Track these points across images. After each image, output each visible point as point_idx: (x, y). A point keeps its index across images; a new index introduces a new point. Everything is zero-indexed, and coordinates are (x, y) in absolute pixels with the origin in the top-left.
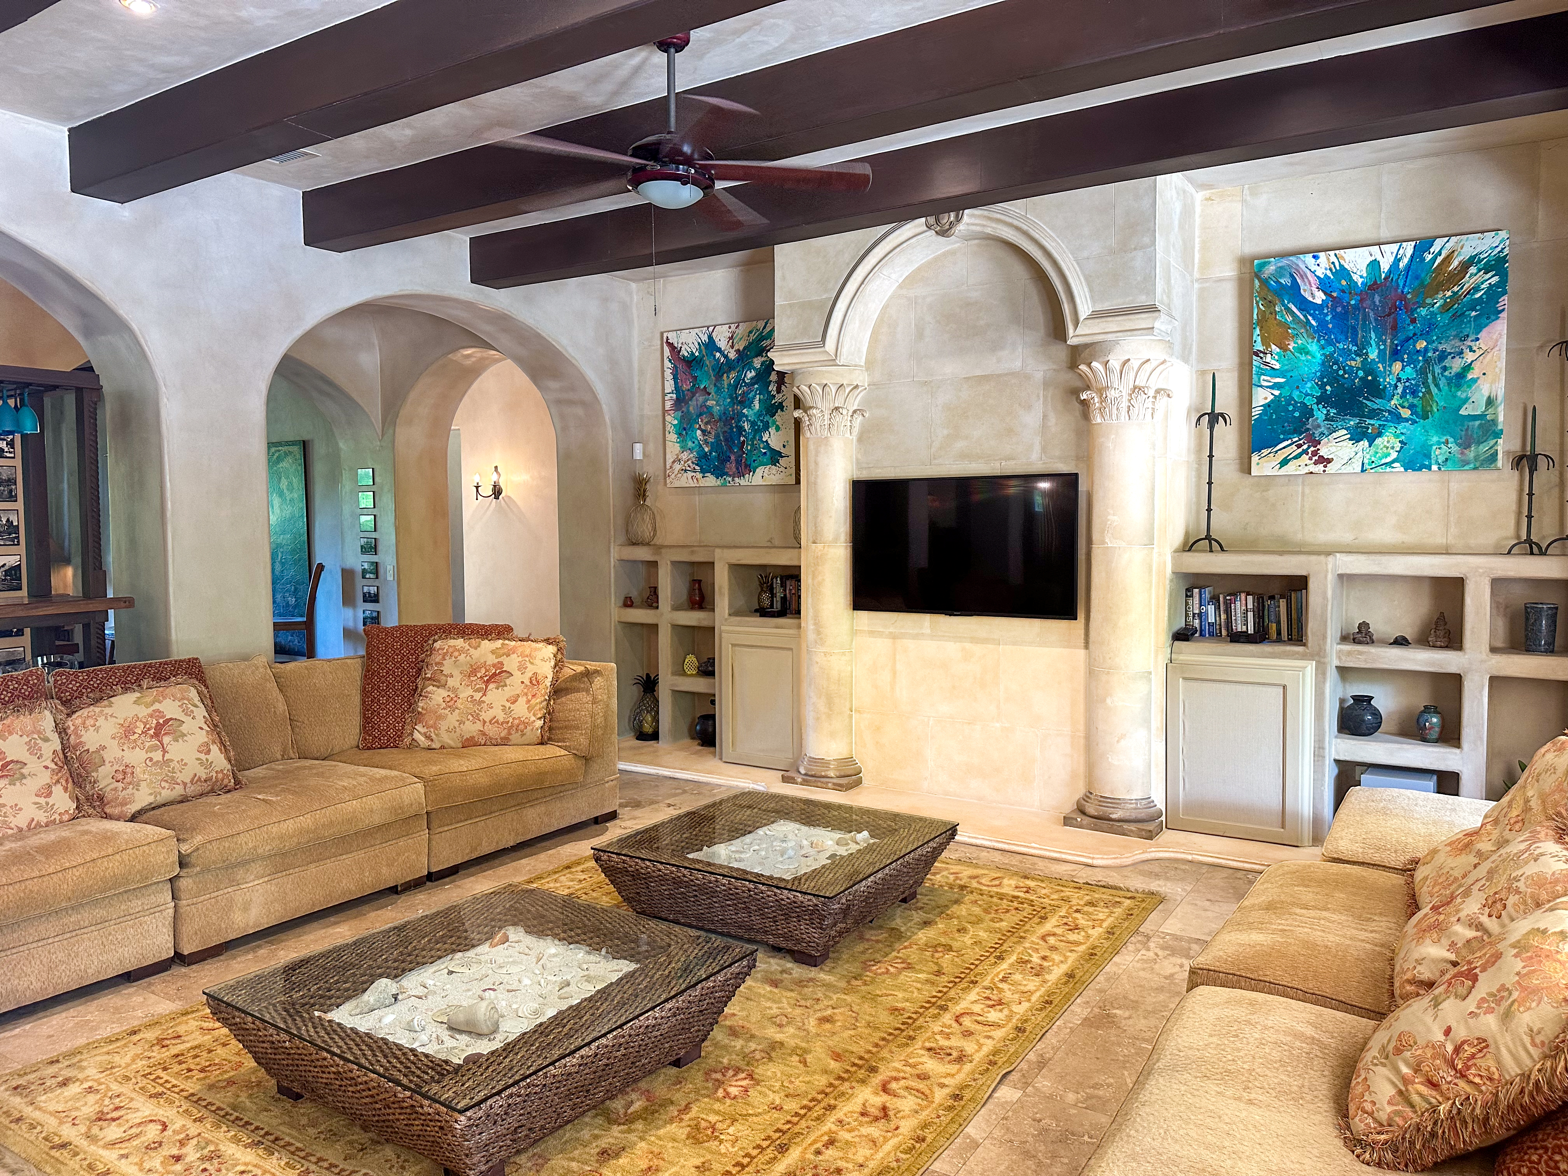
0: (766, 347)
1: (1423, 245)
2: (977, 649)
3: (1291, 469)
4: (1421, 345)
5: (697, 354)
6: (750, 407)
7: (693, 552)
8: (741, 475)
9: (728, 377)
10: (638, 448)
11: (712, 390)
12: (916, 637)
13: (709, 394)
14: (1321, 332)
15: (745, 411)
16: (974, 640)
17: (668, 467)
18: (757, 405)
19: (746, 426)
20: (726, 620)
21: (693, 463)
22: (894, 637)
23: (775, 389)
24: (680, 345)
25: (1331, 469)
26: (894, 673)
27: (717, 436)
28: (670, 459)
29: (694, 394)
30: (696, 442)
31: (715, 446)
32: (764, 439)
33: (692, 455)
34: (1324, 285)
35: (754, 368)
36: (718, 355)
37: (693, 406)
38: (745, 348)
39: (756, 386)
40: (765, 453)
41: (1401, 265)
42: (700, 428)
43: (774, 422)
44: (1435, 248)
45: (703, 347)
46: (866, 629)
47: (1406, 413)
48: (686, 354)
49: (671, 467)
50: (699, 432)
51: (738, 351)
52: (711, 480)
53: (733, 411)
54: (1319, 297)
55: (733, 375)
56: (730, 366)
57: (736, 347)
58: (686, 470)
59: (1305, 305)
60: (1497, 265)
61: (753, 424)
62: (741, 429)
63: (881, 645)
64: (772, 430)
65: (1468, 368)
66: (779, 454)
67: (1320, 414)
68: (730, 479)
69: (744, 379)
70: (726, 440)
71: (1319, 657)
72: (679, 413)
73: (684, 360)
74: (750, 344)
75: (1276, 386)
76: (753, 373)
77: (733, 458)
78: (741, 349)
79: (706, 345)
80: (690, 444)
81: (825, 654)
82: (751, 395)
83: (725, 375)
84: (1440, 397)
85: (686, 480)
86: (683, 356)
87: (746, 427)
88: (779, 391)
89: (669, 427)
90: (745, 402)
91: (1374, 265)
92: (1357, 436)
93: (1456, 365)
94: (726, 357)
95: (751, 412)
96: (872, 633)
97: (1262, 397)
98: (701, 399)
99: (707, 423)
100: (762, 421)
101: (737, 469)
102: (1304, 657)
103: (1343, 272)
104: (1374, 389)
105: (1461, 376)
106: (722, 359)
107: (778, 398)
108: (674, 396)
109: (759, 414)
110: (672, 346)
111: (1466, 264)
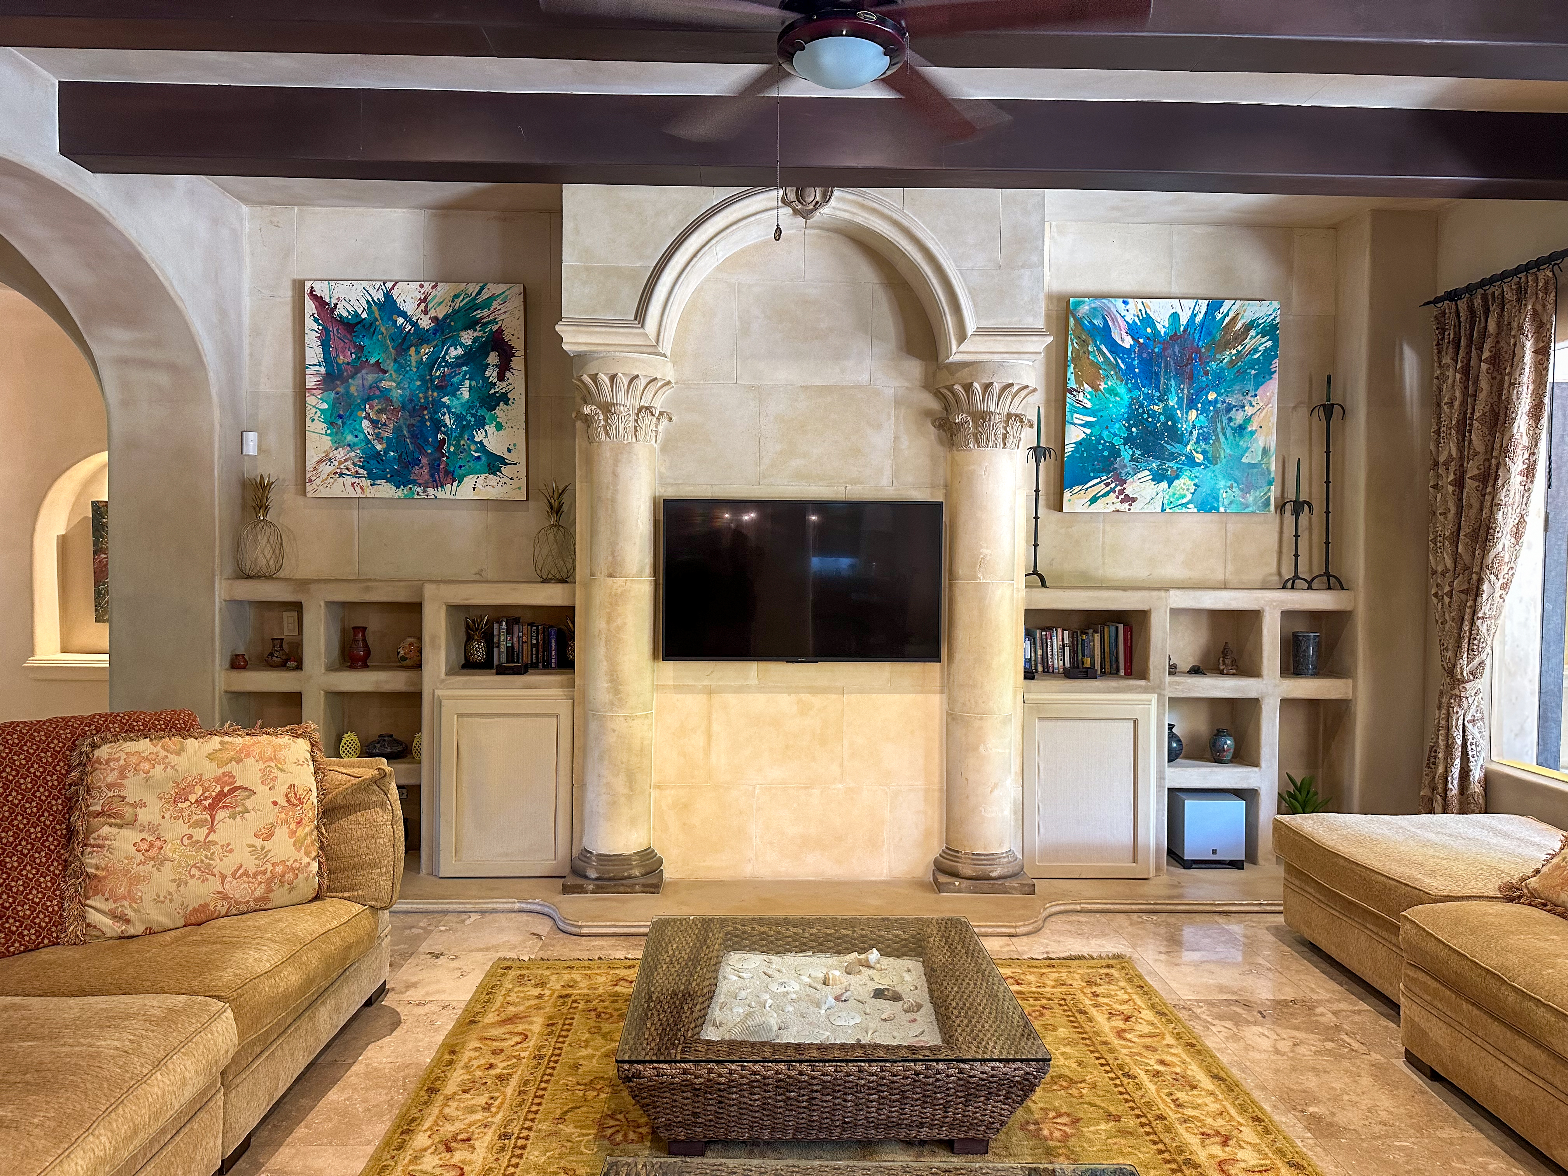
0: (482, 318)
1: (1215, 305)
2: (817, 701)
3: (1099, 506)
4: (1212, 396)
5: (364, 316)
6: (454, 395)
7: (367, 589)
8: (438, 484)
9: (418, 352)
10: (251, 438)
11: (390, 366)
12: (739, 690)
13: (385, 372)
14: (1127, 375)
15: (445, 399)
16: (814, 690)
17: (309, 467)
18: (465, 393)
19: (447, 419)
20: (443, 681)
21: (354, 464)
22: (710, 692)
23: (495, 374)
24: (334, 301)
25: (1135, 507)
26: (709, 735)
27: (397, 430)
28: (312, 457)
29: (357, 371)
30: (361, 436)
31: (396, 443)
32: (477, 439)
33: (353, 454)
34: (1132, 330)
35: (462, 345)
36: (400, 320)
37: (355, 386)
38: (446, 317)
39: (464, 368)
40: (478, 458)
41: (1198, 320)
42: (368, 417)
43: (494, 418)
44: (1224, 309)
45: (374, 308)
46: (671, 683)
47: (1199, 458)
48: (345, 314)
49: (315, 469)
50: (365, 423)
51: (435, 319)
52: (385, 490)
53: (426, 398)
54: (1128, 342)
55: (426, 350)
56: (421, 337)
57: (432, 313)
58: (341, 474)
59: (1115, 348)
60: (1270, 330)
61: (459, 418)
62: (438, 425)
63: (693, 703)
64: (491, 428)
65: (1248, 420)
66: (502, 460)
67: (1126, 454)
68: (419, 489)
69: (444, 358)
70: (413, 436)
71: (1158, 689)
72: (332, 395)
73: (341, 321)
74: (455, 312)
75: (1087, 425)
76: (460, 351)
77: (424, 461)
78: (441, 316)
79: (381, 306)
80: (350, 438)
81: (626, 718)
82: (455, 380)
83: (413, 349)
84: (1226, 446)
85: (342, 488)
86: (341, 316)
87: (447, 421)
88: (501, 377)
89: (310, 413)
90: (446, 386)
91: (1175, 317)
92: (1158, 478)
93: (1239, 417)
94: (415, 324)
95: (455, 402)
96: (678, 689)
97: (1074, 435)
98: (370, 378)
99: (380, 411)
100: (473, 415)
101: (432, 476)
102: (1146, 690)
103: (1148, 320)
104: (1175, 435)
105: (1242, 428)
106: (408, 328)
107: (501, 387)
108: (323, 370)
109: (469, 405)
110: (319, 300)
111: (1248, 327)
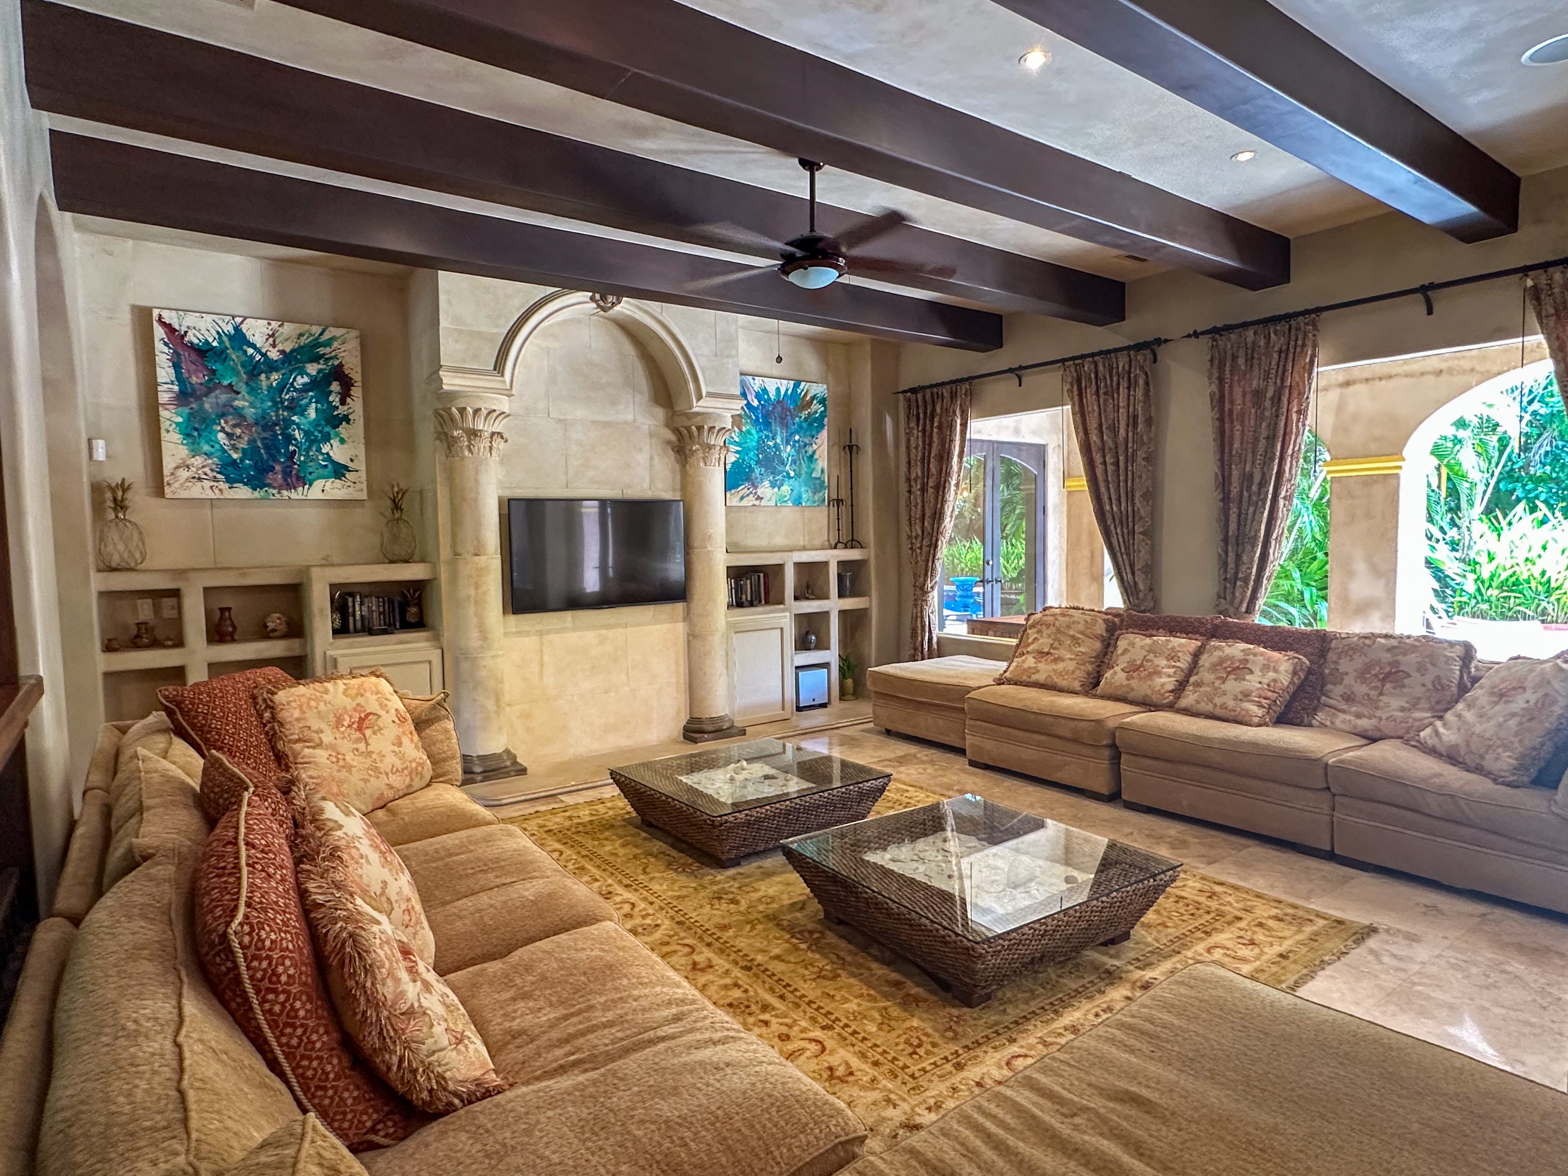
0: (324, 354)
1: (797, 385)
2: (610, 633)
3: (744, 503)
4: (797, 438)
5: (215, 344)
6: (302, 415)
8: (290, 487)
9: (268, 378)
10: (100, 447)
11: (243, 389)
12: (563, 630)
13: (238, 393)
14: (756, 423)
15: (295, 418)
16: (608, 627)
17: (166, 472)
18: (312, 413)
19: (297, 434)
20: (331, 644)
21: (212, 470)
22: (541, 634)
23: (337, 399)
24: (184, 329)
25: (763, 503)
26: (542, 665)
27: (252, 441)
28: (168, 464)
29: (209, 391)
30: (217, 446)
31: (251, 452)
32: (324, 451)
33: (210, 461)
34: (758, 396)
35: (308, 375)
36: (250, 351)
37: (208, 404)
38: (293, 351)
39: (311, 394)
40: (326, 466)
41: (789, 392)
42: (223, 430)
43: (338, 435)
44: (801, 387)
45: (225, 339)
47: (792, 474)
48: (196, 341)
49: (172, 474)
50: (221, 436)
51: (282, 352)
52: (243, 492)
53: (277, 416)
54: (755, 403)
55: (275, 376)
56: (271, 366)
57: (280, 347)
58: (200, 479)
59: (749, 406)
60: (823, 401)
61: (307, 433)
62: (289, 438)
63: (530, 642)
64: (335, 442)
65: (814, 452)
66: (346, 468)
67: (757, 470)
68: (274, 491)
69: (292, 384)
70: (267, 448)
71: (788, 609)
72: (186, 410)
73: (192, 347)
74: (301, 347)
75: (737, 452)
76: (306, 379)
77: (278, 468)
78: (288, 350)
79: (231, 337)
80: (206, 448)
82: (303, 402)
83: (263, 376)
84: (804, 467)
85: (202, 491)
86: (192, 343)
87: (297, 436)
88: (343, 402)
89: (165, 425)
90: (294, 407)
91: (778, 389)
92: (773, 485)
93: (810, 450)
94: (264, 355)
95: (304, 420)
96: (519, 633)
97: (731, 458)
98: (224, 397)
99: (235, 426)
100: (320, 432)
101: (285, 480)
102: (784, 611)
103: (765, 391)
104: (779, 459)
105: (812, 456)
106: (258, 357)
107: (342, 410)
108: (176, 388)
109: (316, 424)
110: (169, 328)
111: (813, 398)
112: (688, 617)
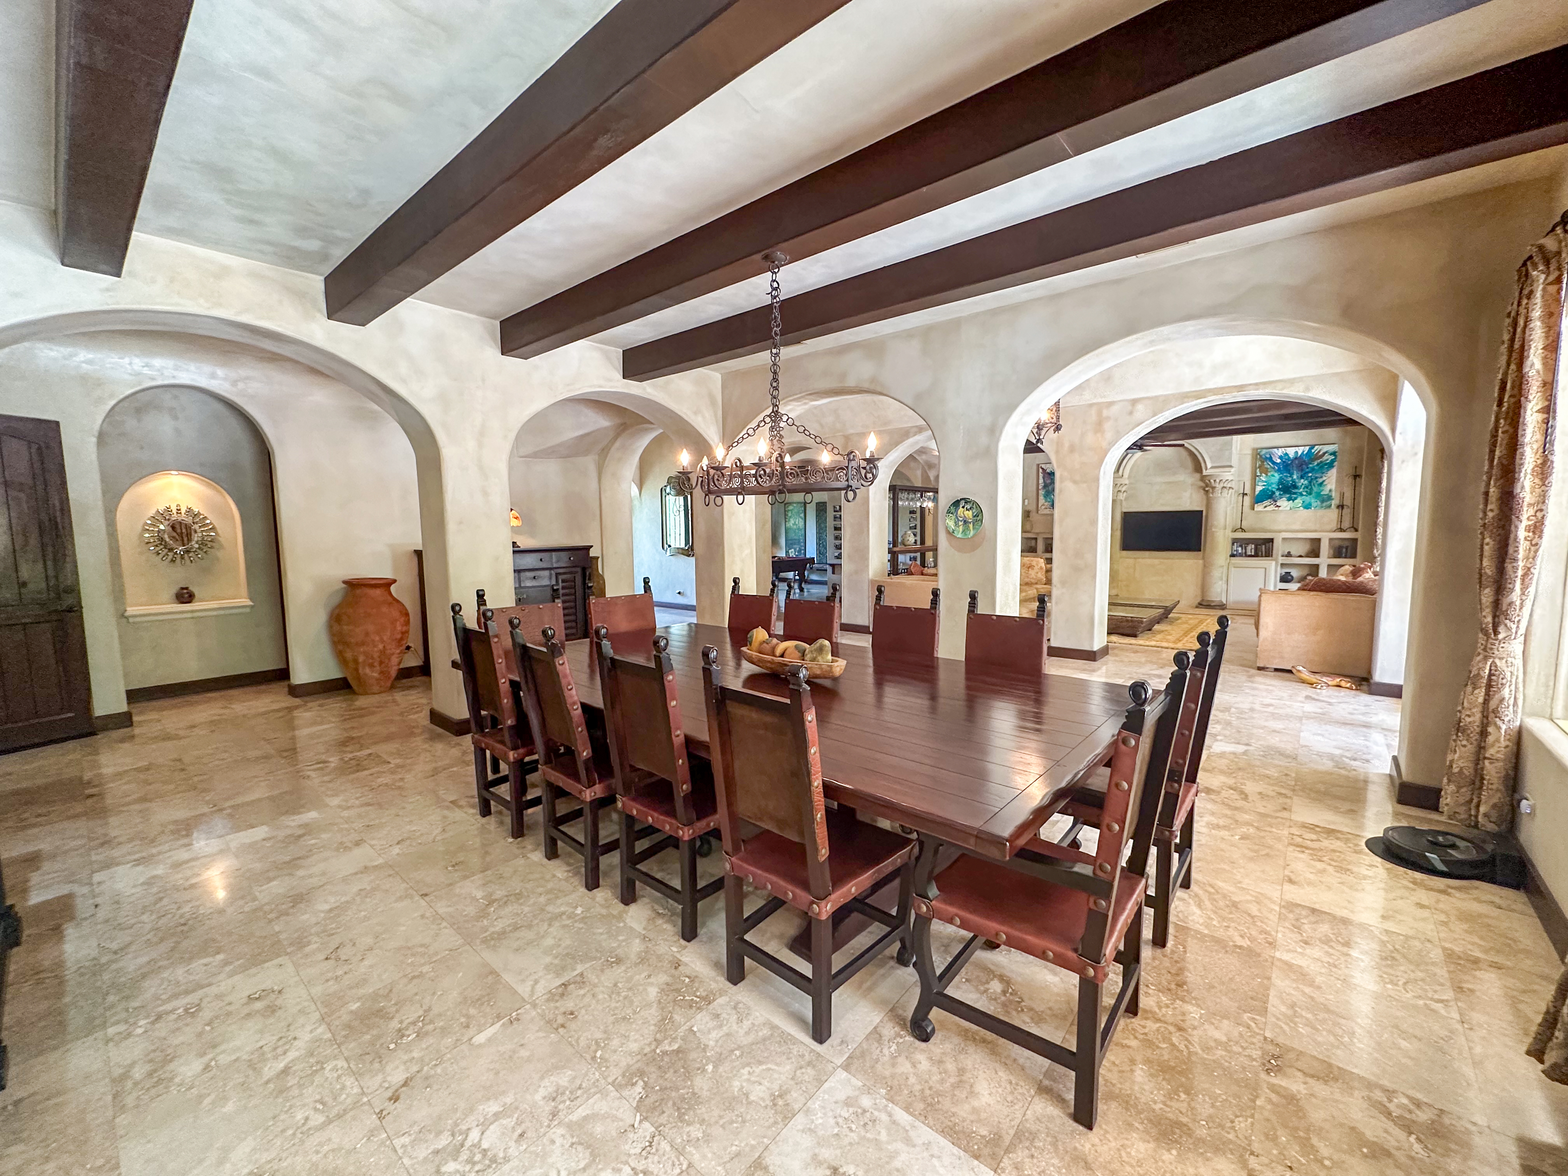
1: (1311, 448)
2: (1165, 561)
3: (1268, 509)
4: (1310, 475)
5: (1052, 472)
12: (1146, 558)
14: (1279, 471)
16: (1164, 559)
17: (1039, 507)
21: (1049, 506)
22: (1135, 559)
24: (1046, 469)
25: (1281, 508)
26: (1134, 569)
29: (1050, 484)
30: (1051, 499)
34: (1280, 457)
37: (1050, 488)
41: (1304, 453)
44: (1315, 449)
46: (1125, 556)
47: (1304, 493)
50: (1052, 496)
54: (1279, 461)
58: (1046, 508)
59: (1274, 463)
60: (1334, 454)
63: (1130, 561)
65: (1324, 481)
67: (1277, 493)
71: (1276, 560)
72: (1045, 490)
73: (1047, 473)
75: (1264, 485)
80: (1048, 500)
84: (1315, 489)
85: (1046, 511)
89: (1040, 494)
91: (1296, 452)
92: (1289, 499)
93: (1320, 480)
96: (1126, 558)
97: (1259, 489)
102: (1271, 561)
103: (1286, 454)
104: (1295, 486)
105: (1322, 483)
108: (1043, 485)
110: (1042, 469)
111: (1324, 454)
112: (1203, 558)
